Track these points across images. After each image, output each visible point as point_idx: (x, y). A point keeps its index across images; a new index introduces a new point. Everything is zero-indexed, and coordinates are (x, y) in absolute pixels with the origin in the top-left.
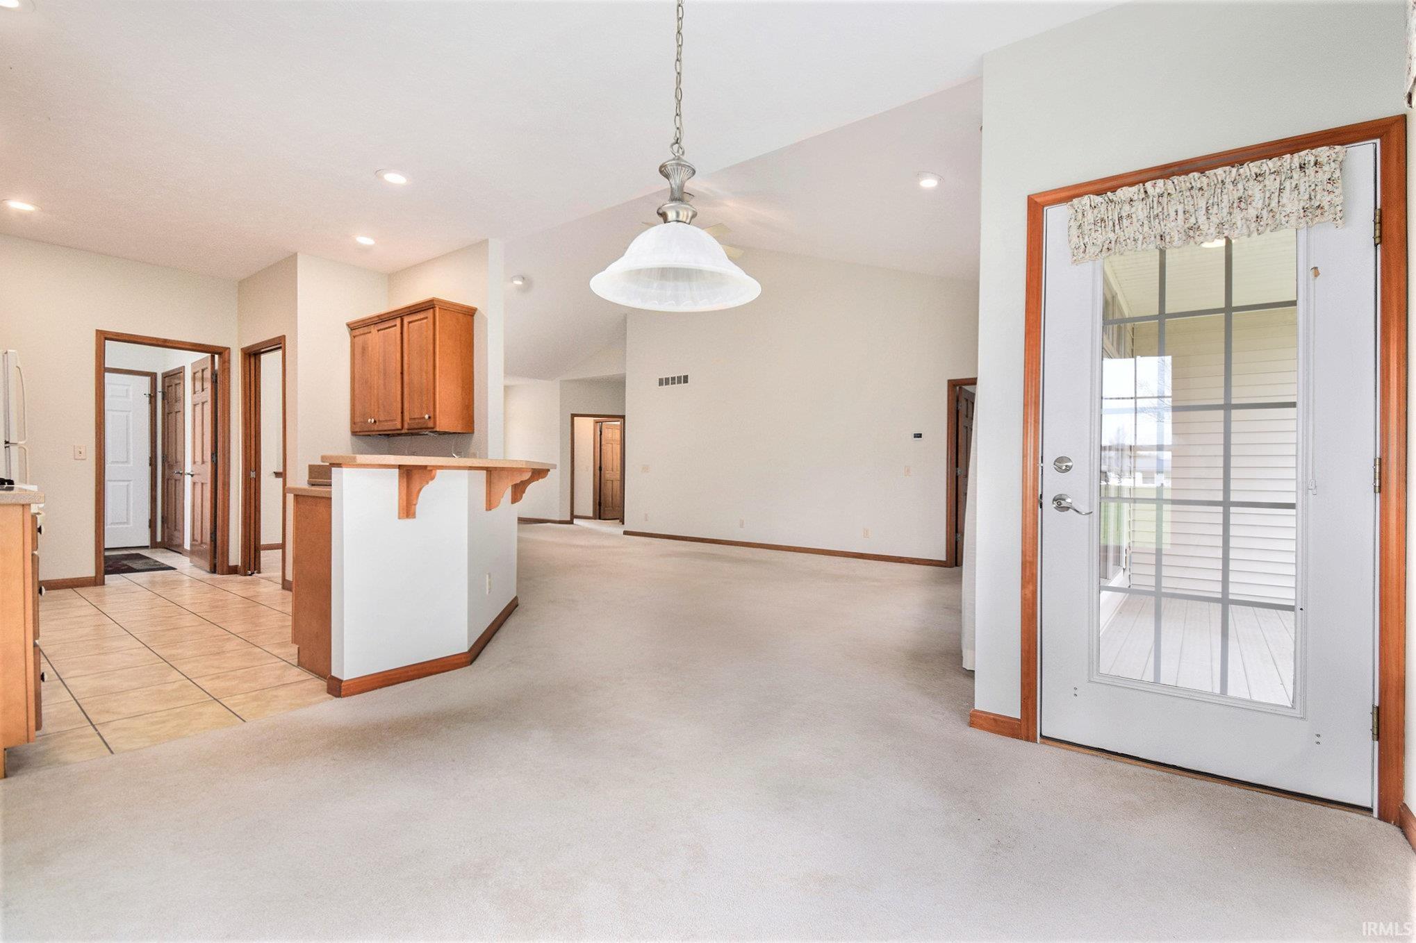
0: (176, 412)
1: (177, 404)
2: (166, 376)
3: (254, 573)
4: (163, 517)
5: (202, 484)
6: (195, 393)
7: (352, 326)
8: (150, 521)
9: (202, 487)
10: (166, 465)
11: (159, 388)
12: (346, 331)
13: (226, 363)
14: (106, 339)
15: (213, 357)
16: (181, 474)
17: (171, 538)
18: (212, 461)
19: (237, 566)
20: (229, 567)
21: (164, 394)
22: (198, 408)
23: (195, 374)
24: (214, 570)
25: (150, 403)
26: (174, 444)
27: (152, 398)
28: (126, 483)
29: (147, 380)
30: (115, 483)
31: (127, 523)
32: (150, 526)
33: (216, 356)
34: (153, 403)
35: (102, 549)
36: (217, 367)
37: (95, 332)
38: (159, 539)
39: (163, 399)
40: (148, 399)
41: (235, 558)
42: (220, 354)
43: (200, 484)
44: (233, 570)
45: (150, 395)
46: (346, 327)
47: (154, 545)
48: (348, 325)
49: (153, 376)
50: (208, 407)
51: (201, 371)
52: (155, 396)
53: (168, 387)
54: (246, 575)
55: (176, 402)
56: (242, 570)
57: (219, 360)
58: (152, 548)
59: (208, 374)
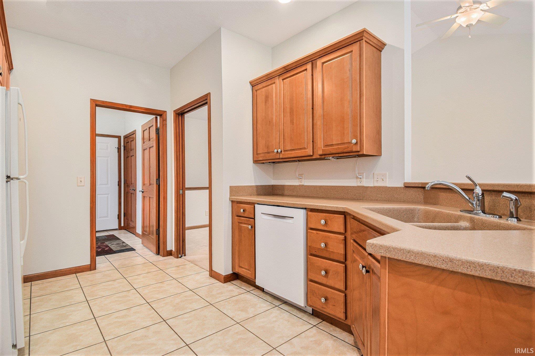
0: (131, 156)
1: (132, 152)
2: (126, 137)
3: (182, 256)
4: (124, 213)
5: (150, 197)
6: (144, 143)
7: (253, 83)
8: (118, 215)
9: (150, 200)
10: (126, 185)
11: (122, 144)
12: (249, 87)
13: (164, 121)
14: (97, 105)
15: (156, 118)
16: (135, 190)
17: (128, 225)
18: (157, 184)
19: (171, 251)
20: (167, 251)
21: (124, 147)
22: (147, 152)
23: (144, 131)
24: (158, 253)
25: (118, 152)
26: (130, 174)
27: (119, 149)
28: (106, 196)
29: (117, 140)
30: (101, 196)
31: (107, 217)
32: (118, 218)
33: (158, 117)
34: (119, 151)
35: (94, 232)
36: (158, 126)
37: (90, 100)
38: (122, 225)
39: (124, 150)
40: (117, 150)
41: (171, 245)
42: (161, 115)
43: (148, 198)
44: (170, 253)
45: (118, 148)
46: (249, 84)
47: (120, 228)
48: (250, 83)
49: (119, 137)
50: (154, 150)
51: (148, 129)
52: (120, 149)
53: (127, 143)
54: (178, 257)
55: (131, 151)
56: (176, 254)
57: (160, 120)
58: (119, 230)
59: (153, 130)
